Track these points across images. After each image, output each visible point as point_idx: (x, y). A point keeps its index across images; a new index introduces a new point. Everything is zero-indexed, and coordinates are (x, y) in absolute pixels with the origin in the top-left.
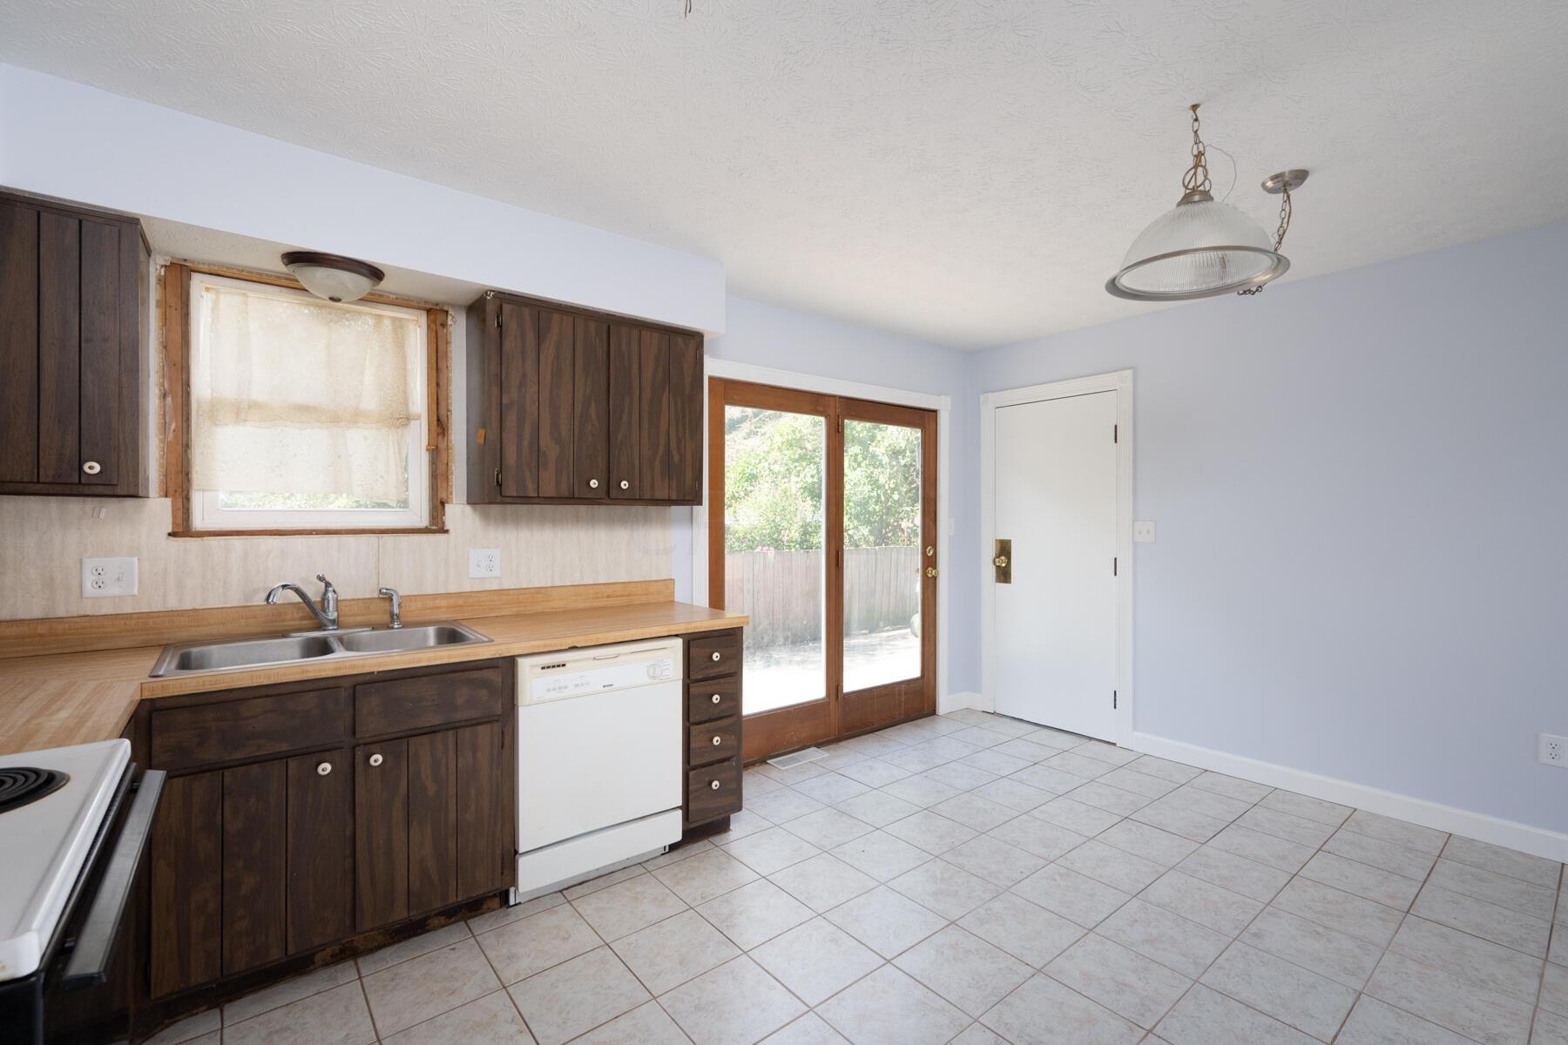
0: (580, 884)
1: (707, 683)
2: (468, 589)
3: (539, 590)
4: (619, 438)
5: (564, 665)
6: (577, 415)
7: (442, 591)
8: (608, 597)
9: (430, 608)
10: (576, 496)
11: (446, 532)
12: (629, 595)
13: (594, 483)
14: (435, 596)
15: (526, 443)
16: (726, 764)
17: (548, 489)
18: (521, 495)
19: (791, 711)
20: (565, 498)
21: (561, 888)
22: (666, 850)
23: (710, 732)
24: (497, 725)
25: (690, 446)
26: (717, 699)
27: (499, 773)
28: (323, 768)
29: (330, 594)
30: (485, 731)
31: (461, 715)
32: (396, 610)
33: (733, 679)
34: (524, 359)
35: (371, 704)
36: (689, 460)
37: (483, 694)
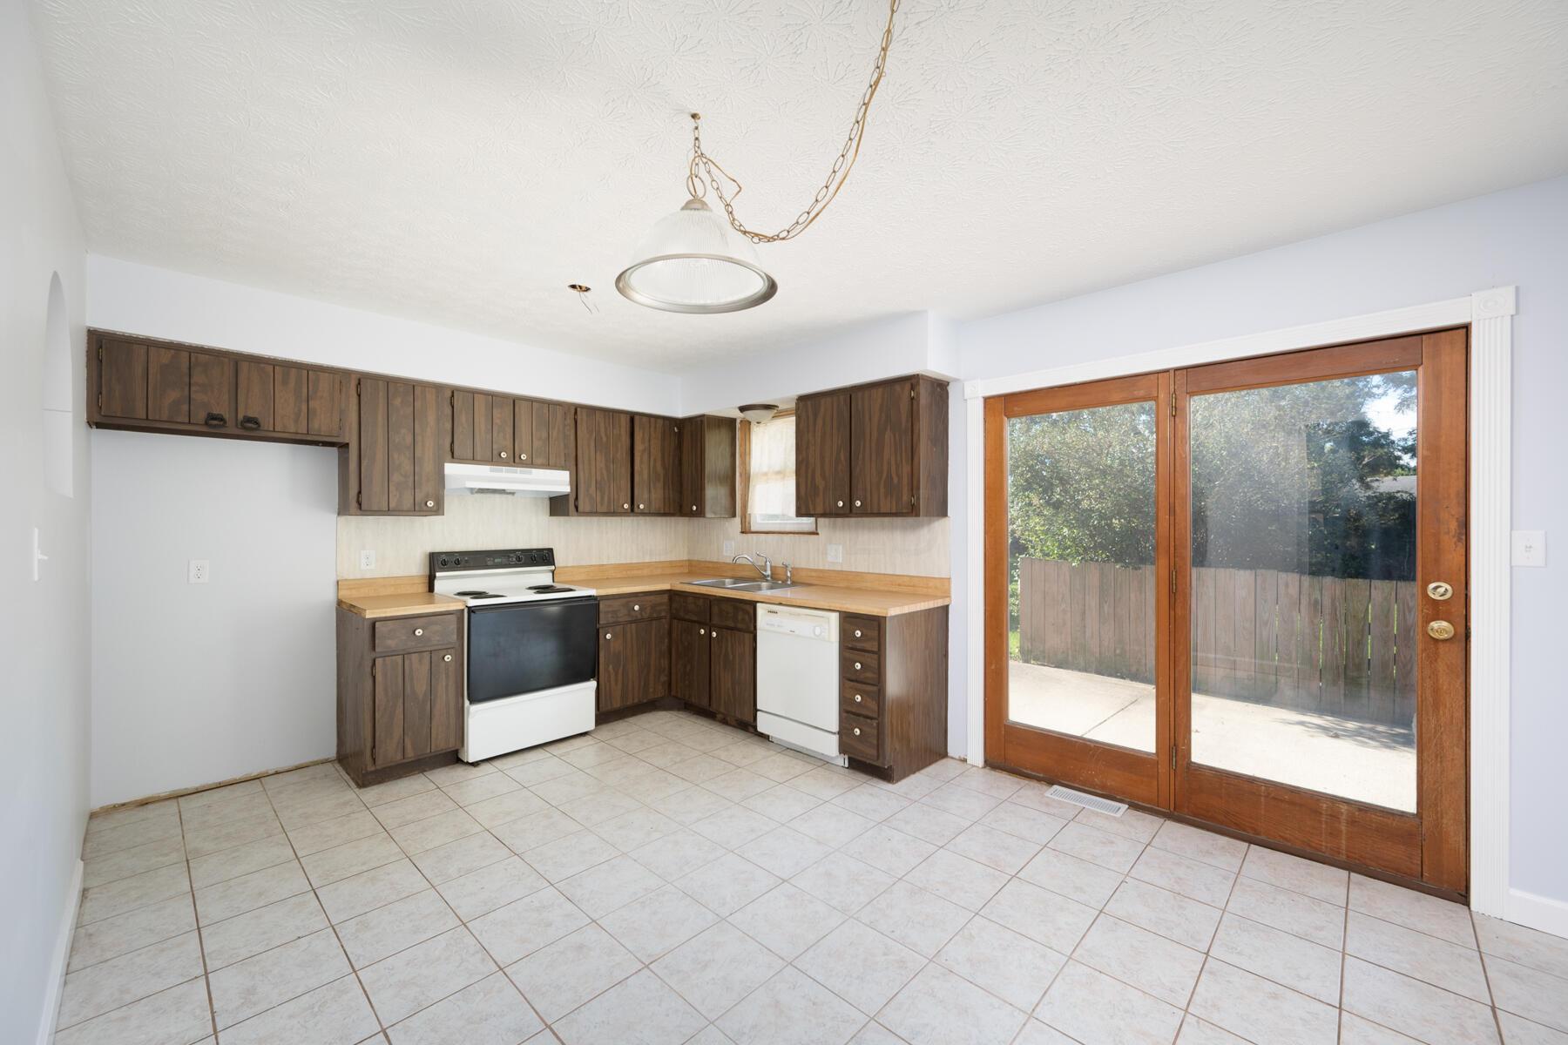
1: (861, 653)
2: (827, 568)
3: (858, 574)
5: (777, 613)
6: (834, 459)
7: (816, 568)
8: (899, 585)
9: (808, 576)
10: (835, 511)
11: (817, 534)
13: (841, 504)
15: (809, 482)
16: (869, 721)
19: (1090, 746)
22: (847, 765)
23: (856, 689)
24: (752, 635)
25: (906, 469)
26: (858, 666)
27: (752, 661)
28: (702, 631)
29: (768, 563)
30: (748, 636)
31: (740, 626)
32: (789, 574)
33: (876, 656)
34: (808, 432)
35: (715, 609)
36: (905, 481)
37: (747, 617)
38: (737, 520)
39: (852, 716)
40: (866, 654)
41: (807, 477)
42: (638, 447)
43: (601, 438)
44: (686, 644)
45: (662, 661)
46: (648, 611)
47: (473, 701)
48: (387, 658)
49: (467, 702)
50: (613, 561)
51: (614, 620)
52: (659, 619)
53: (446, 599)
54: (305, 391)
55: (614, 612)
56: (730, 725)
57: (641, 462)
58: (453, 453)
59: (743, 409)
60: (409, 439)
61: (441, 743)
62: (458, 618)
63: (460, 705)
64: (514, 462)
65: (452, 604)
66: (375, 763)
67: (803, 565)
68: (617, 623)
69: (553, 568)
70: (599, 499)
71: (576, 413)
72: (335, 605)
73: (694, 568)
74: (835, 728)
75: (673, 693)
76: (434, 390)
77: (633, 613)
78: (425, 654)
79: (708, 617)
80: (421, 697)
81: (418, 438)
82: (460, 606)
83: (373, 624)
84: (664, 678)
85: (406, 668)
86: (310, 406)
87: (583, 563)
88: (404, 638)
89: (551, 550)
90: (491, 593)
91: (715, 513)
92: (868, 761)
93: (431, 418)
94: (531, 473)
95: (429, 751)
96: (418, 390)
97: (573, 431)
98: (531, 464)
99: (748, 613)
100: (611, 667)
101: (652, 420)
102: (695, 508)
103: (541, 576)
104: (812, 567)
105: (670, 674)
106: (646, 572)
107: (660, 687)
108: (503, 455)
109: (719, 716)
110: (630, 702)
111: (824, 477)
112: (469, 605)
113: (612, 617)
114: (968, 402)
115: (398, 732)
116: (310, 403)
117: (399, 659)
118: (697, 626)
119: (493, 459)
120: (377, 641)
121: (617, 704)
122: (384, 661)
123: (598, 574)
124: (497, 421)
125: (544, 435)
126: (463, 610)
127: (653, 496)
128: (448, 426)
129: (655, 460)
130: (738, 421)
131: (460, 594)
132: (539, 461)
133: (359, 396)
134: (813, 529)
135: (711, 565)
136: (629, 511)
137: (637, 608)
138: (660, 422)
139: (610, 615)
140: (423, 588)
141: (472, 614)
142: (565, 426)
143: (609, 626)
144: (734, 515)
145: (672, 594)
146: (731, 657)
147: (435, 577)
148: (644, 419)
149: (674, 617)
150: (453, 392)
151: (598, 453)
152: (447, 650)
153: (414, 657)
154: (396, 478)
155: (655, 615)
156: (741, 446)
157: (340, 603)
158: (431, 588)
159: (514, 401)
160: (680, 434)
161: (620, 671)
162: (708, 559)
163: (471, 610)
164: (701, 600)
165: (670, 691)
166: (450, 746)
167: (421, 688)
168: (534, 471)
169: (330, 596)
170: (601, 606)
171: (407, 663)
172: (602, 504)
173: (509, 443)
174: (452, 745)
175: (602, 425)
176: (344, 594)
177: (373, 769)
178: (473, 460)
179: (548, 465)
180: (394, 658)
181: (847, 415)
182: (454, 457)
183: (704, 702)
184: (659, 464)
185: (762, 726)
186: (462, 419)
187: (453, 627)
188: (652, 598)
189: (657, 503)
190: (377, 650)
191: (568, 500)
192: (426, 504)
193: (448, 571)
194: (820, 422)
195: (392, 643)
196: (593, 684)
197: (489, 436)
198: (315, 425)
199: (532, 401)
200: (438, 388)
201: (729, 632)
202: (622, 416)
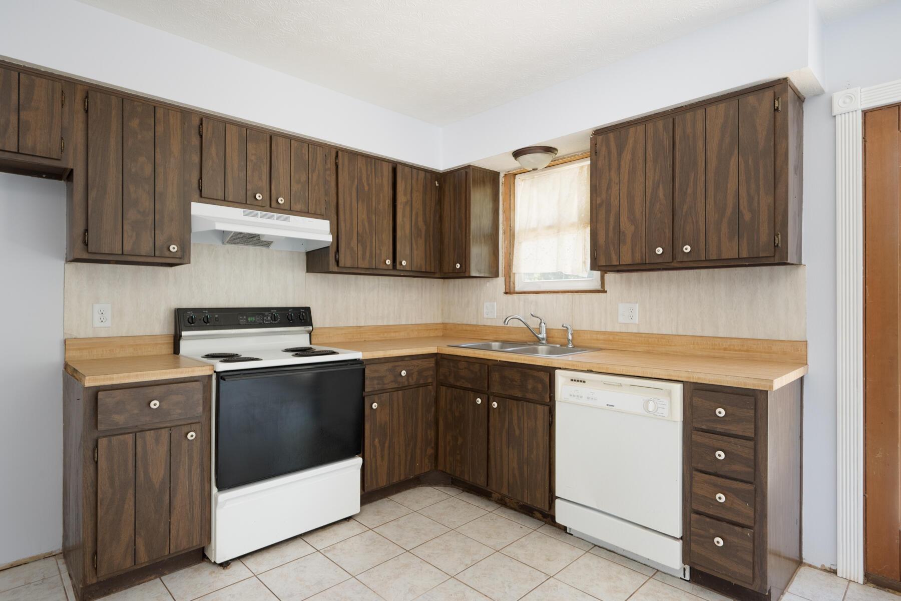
0: (610, 551)
1: (726, 438)
2: (617, 329)
3: (663, 336)
4: (684, 210)
5: (584, 382)
6: (648, 199)
7: (603, 330)
8: (725, 349)
9: (594, 340)
10: (647, 262)
11: (606, 292)
12: (747, 351)
13: (659, 251)
14: (598, 332)
15: (611, 228)
16: (739, 530)
17: (627, 259)
18: (608, 264)
20: (638, 264)
21: (596, 544)
22: (687, 578)
23: (715, 485)
24: (547, 408)
25: (765, 201)
26: (721, 455)
27: (547, 438)
28: (479, 401)
29: (543, 324)
30: (541, 410)
31: (530, 396)
32: (570, 337)
33: (751, 444)
34: (610, 170)
35: (496, 376)
36: (764, 216)
37: (540, 386)
38: (501, 280)
39: (708, 520)
40: (732, 440)
41: (607, 223)
42: (401, 199)
43: (363, 186)
44: (457, 414)
45: (429, 432)
46: (415, 376)
47: (221, 487)
48: (114, 438)
49: (214, 490)
50: (371, 323)
51: (380, 387)
52: (426, 385)
53: (194, 363)
54: (14, 97)
55: (381, 378)
56: (512, 508)
57: (404, 216)
58: (201, 191)
59: (517, 154)
60: (148, 170)
61: (182, 542)
62: (204, 386)
63: (206, 493)
64: (271, 206)
65: (196, 369)
66: (96, 573)
67: (585, 326)
68: (383, 391)
69: (310, 328)
70: (360, 253)
71: (337, 156)
72: (62, 368)
73: (447, 331)
74: (677, 530)
75: (441, 468)
76: (179, 114)
77: (399, 379)
78: (163, 430)
79: (486, 385)
80: (157, 486)
81: (160, 170)
82: (206, 371)
83: (96, 392)
84: (430, 451)
85: (139, 449)
86: (22, 117)
87: (341, 324)
88: (136, 411)
89: (308, 310)
90: (243, 356)
91: (479, 272)
92: (734, 582)
93: (175, 147)
94: (289, 220)
95: (167, 553)
96: (160, 113)
97: (334, 177)
98: (289, 210)
99: (541, 381)
100: (377, 440)
101: (415, 171)
102: (458, 266)
103: (298, 337)
104: (597, 329)
105: (437, 444)
106: (402, 335)
107: (427, 461)
108: (259, 197)
109: (495, 496)
110: (395, 480)
111: (632, 220)
112: (218, 370)
113: (378, 384)
114: (838, 119)
115: (126, 533)
116: (21, 113)
117: (129, 438)
118: (472, 394)
119: (246, 202)
120: (99, 417)
121: (383, 482)
122: (110, 441)
123: (356, 337)
124: (251, 157)
125: (304, 178)
126: (210, 376)
127: (415, 252)
128: (196, 159)
129: (417, 214)
130: (502, 175)
131: (209, 356)
132: (298, 207)
133: (87, 111)
134: (598, 286)
135: (468, 328)
136: (391, 267)
137: (404, 373)
138: (422, 174)
139: (376, 382)
140: (168, 349)
141: (222, 381)
142: (325, 170)
143: (375, 393)
144: (497, 275)
145: (439, 359)
146: (517, 432)
147: (181, 336)
148: (407, 169)
149: (440, 384)
150: (201, 120)
151: (360, 203)
152: (190, 425)
153: (150, 436)
154: (132, 215)
155: (422, 382)
156: (504, 201)
157: (66, 366)
158: (176, 350)
159: (271, 137)
160: (441, 189)
161: (387, 445)
162: (465, 322)
163: (221, 376)
164: (477, 366)
165: (436, 466)
166: (195, 544)
167: (158, 474)
168: (292, 218)
169: (55, 357)
170: (367, 371)
171: (139, 442)
172: (364, 259)
173: (265, 184)
174: (196, 543)
175: (364, 172)
176: (72, 354)
177: (94, 581)
178: (224, 201)
179: (306, 213)
180: (122, 437)
181: (667, 143)
182: (203, 198)
183: (481, 481)
184: (420, 219)
185: (561, 516)
186: (213, 152)
187: (199, 396)
188: (419, 362)
189: (419, 260)
190: (99, 427)
191: (328, 254)
192: (169, 249)
193: (194, 330)
194: (627, 157)
195: (120, 419)
196: (358, 461)
197: (243, 174)
198: (28, 142)
199: (290, 139)
200: (185, 113)
201: (515, 402)
202: (385, 164)
